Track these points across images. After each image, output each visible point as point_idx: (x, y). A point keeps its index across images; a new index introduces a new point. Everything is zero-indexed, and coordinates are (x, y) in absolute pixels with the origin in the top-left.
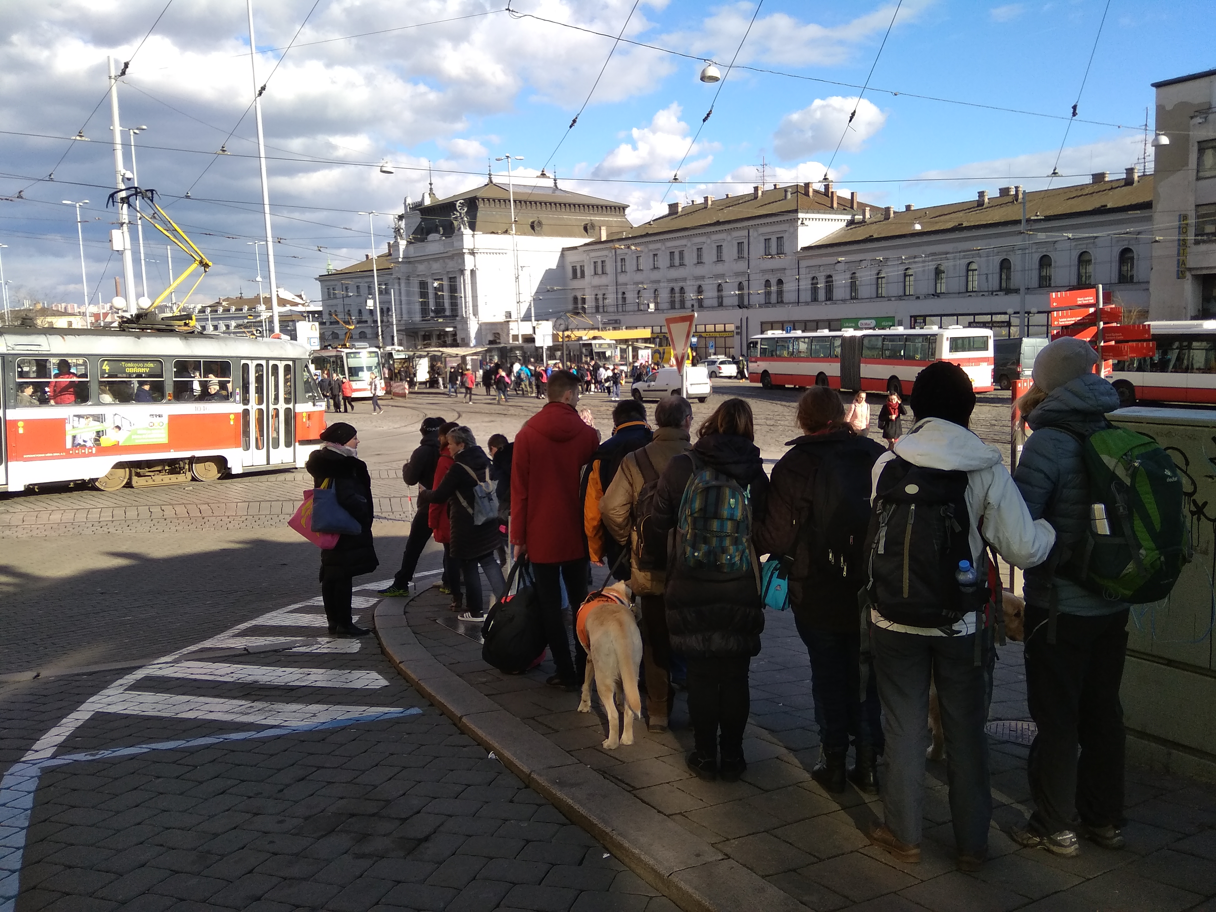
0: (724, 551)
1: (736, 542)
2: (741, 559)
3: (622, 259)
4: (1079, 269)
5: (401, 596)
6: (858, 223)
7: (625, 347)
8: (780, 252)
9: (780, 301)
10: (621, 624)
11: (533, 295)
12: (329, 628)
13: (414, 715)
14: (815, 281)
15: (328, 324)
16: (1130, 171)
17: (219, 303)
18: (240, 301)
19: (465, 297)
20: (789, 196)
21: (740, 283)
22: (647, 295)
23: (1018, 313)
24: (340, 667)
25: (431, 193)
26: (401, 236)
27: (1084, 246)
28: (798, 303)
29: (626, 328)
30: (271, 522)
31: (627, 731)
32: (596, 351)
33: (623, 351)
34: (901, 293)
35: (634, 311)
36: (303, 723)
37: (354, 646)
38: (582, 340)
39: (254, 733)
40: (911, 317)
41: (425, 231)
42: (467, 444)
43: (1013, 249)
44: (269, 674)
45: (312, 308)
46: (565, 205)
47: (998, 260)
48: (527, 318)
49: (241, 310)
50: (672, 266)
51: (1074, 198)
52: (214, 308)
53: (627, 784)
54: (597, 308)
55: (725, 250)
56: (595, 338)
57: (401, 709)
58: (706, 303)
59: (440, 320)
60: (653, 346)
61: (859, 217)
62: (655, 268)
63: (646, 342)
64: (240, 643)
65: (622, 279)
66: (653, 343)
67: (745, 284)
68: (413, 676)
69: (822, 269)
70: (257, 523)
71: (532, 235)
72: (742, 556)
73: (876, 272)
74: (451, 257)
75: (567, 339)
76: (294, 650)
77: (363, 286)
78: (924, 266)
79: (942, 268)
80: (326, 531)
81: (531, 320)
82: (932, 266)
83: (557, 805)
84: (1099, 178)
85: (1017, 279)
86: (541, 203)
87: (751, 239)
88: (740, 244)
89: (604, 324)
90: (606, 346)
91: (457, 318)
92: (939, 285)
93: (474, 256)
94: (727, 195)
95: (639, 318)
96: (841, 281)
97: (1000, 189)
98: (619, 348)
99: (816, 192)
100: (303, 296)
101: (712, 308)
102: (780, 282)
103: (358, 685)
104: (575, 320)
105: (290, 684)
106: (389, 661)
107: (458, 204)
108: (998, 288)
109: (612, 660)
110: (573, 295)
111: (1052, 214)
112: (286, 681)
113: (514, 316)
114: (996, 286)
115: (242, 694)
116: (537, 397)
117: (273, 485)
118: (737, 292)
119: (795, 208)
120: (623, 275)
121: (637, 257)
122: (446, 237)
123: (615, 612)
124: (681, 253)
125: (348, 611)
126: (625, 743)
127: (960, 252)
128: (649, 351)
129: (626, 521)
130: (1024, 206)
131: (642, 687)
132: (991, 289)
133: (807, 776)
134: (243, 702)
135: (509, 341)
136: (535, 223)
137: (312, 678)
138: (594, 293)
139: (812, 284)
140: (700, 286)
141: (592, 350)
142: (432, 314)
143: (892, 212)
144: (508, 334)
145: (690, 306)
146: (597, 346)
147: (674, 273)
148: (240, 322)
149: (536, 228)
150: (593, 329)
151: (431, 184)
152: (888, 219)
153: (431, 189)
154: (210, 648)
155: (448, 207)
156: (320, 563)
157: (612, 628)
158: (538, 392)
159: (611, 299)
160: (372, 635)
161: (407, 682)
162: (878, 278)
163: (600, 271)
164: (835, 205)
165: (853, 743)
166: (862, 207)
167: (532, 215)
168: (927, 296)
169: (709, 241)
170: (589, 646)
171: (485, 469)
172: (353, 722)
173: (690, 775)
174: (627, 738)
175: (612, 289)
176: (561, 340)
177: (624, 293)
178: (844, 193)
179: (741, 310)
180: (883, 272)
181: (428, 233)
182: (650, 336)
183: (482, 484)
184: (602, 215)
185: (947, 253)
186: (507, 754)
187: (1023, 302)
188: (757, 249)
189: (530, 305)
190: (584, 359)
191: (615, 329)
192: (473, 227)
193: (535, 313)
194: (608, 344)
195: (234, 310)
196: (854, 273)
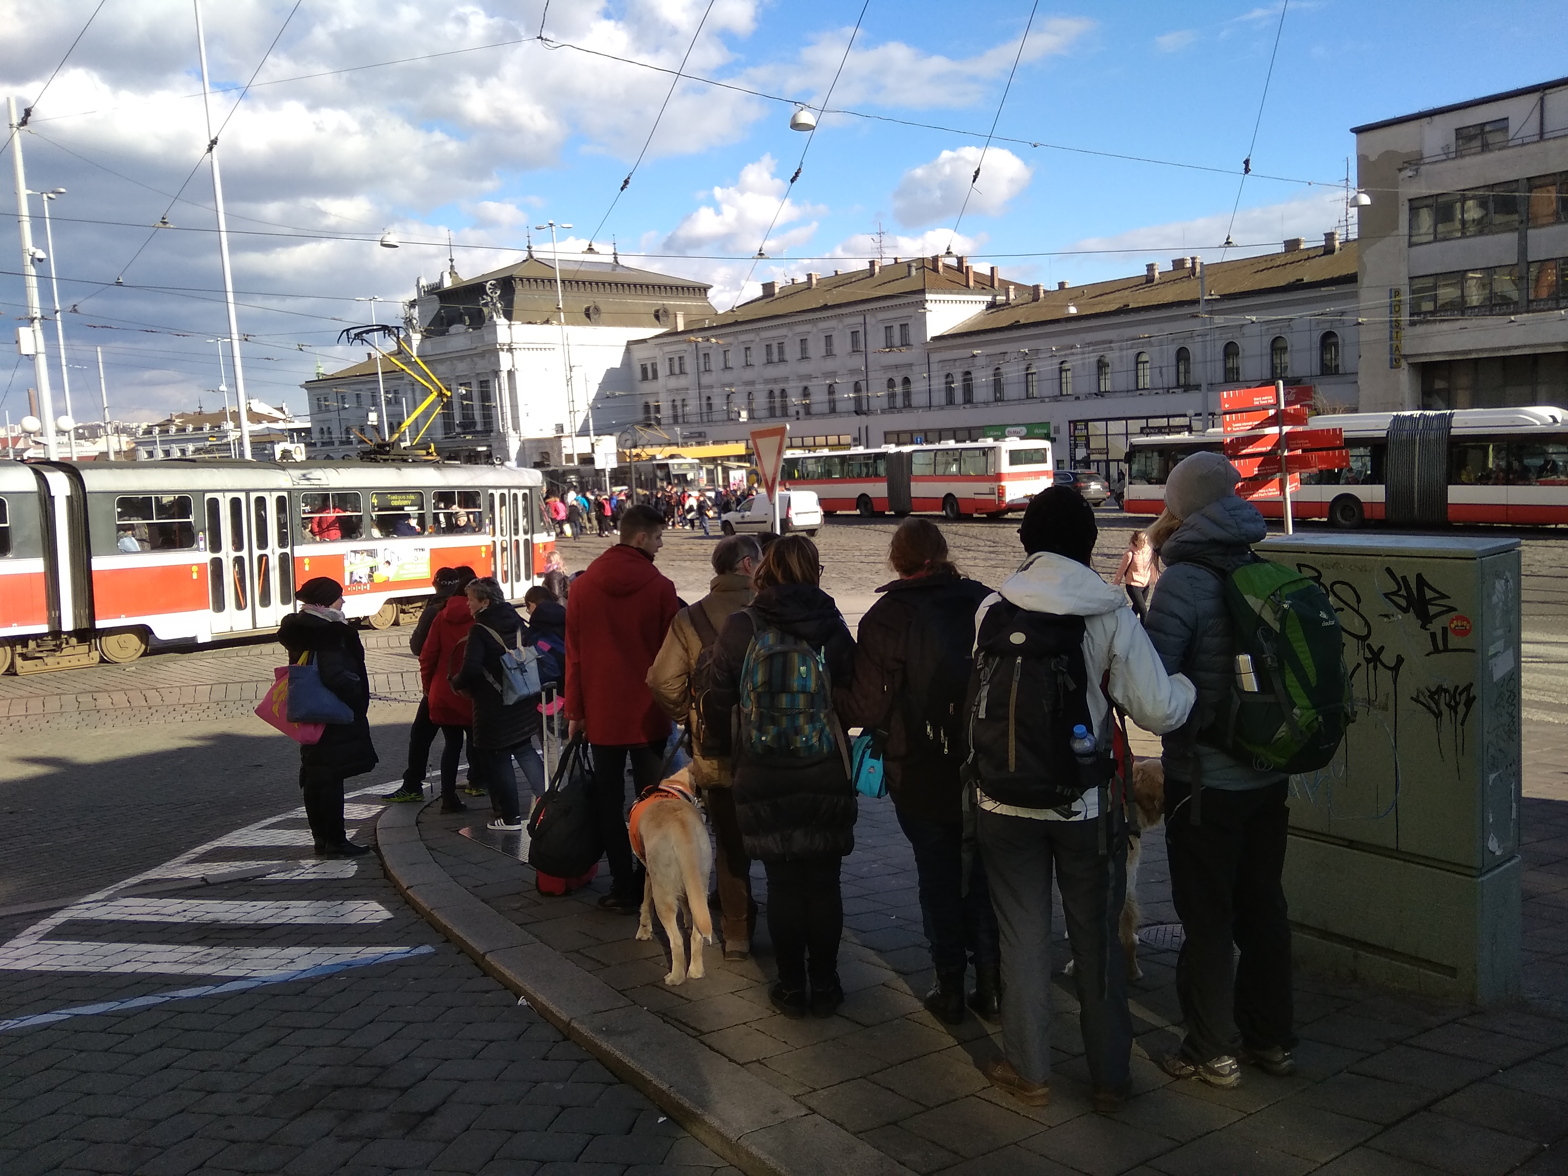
0: (797, 731)
1: (812, 719)
2: (820, 739)
3: (705, 355)
4: (1272, 360)
5: (413, 801)
6: (1000, 305)
7: (712, 467)
8: (905, 343)
9: (908, 405)
10: (684, 825)
11: (590, 402)
12: (316, 846)
13: (424, 954)
14: (950, 379)
15: (319, 445)
16: (1330, 237)
17: (170, 421)
18: (199, 418)
19: (502, 407)
20: (914, 272)
21: (857, 383)
22: (740, 399)
23: (1200, 415)
24: (329, 897)
25: (453, 272)
26: (413, 328)
27: (1278, 330)
28: (930, 406)
29: (714, 443)
30: (241, 710)
31: (694, 961)
32: (674, 473)
33: (710, 472)
34: (1057, 393)
35: (723, 421)
36: (276, 972)
37: (349, 869)
38: (655, 459)
39: (210, 987)
40: (1070, 422)
41: (445, 321)
42: (492, 600)
43: (1191, 334)
44: (236, 910)
45: (297, 425)
46: (629, 285)
47: (1173, 349)
48: (584, 432)
49: (202, 429)
50: (769, 362)
51: (1263, 270)
52: (164, 428)
53: (692, 1028)
54: (675, 417)
55: (836, 341)
56: (672, 457)
57: (407, 948)
58: (815, 409)
59: (469, 437)
60: (748, 465)
61: (1001, 298)
62: (748, 365)
63: (739, 461)
64: (195, 872)
65: (706, 379)
66: (749, 461)
67: (863, 384)
68: (425, 905)
69: (957, 363)
70: (223, 713)
71: (587, 325)
72: (821, 735)
73: (1025, 367)
74: (482, 355)
75: (636, 459)
76: (269, 877)
77: (366, 395)
78: (1083, 359)
79: (1106, 360)
80: (306, 720)
81: (589, 435)
82: (1093, 358)
83: (603, 1059)
84: (1292, 245)
85: (1198, 374)
86: (597, 283)
87: (868, 327)
88: (854, 333)
89: (685, 437)
90: (687, 466)
91: (492, 434)
92: (1102, 382)
93: (512, 353)
94: (836, 272)
95: (730, 429)
96: (982, 379)
97: (1173, 261)
98: (704, 469)
99: (947, 267)
100: (285, 409)
101: (822, 415)
102: (906, 381)
103: (353, 919)
104: (646, 434)
105: (262, 922)
106: (395, 887)
107: (488, 285)
108: (1175, 384)
109: (673, 872)
110: (643, 401)
111: (1237, 291)
112: (255, 918)
113: (567, 431)
114: (1173, 383)
115: (197, 938)
116: (600, 535)
117: (243, 660)
118: (851, 395)
119: (921, 287)
120: (707, 374)
121: (725, 352)
122: (474, 329)
123: (675, 810)
124: (781, 345)
125: (340, 823)
126: (693, 976)
127: (1127, 340)
128: (744, 472)
129: (682, 696)
130: (1202, 282)
131: (714, 904)
132: (1166, 386)
133: (918, 1005)
134: (197, 949)
135: (561, 462)
136: (591, 311)
137: (292, 912)
138: (670, 399)
139: (946, 383)
140: (806, 388)
141: (669, 472)
142: (458, 430)
143: (1042, 292)
144: (560, 453)
145: (795, 414)
146: (676, 467)
147: (773, 372)
148: (200, 445)
149: (592, 315)
150: (670, 444)
151: (451, 260)
152: (1037, 300)
153: (452, 267)
154: (157, 880)
155: (475, 289)
156: (300, 764)
157: (673, 831)
158: (600, 529)
159: (692, 407)
160: (373, 853)
161: (417, 912)
162: (1027, 375)
163: (677, 370)
164: (971, 283)
165: (972, 960)
166: (1005, 285)
167: (587, 299)
168: (1088, 396)
169: (815, 330)
170: (643, 855)
171: (516, 631)
172: (343, 967)
173: (774, 1012)
174: (696, 969)
175: (693, 393)
176: (628, 460)
177: (709, 398)
178: (983, 268)
179: (858, 417)
180: (1034, 365)
181: (450, 324)
182: (744, 453)
183: (511, 651)
184: (678, 298)
185: (1111, 342)
186: (541, 998)
187: (1206, 400)
188: (876, 340)
189: (588, 415)
190: (659, 484)
191: (699, 444)
192: (509, 316)
193: (594, 426)
194: (690, 464)
195: (191, 429)
196: (998, 369)
